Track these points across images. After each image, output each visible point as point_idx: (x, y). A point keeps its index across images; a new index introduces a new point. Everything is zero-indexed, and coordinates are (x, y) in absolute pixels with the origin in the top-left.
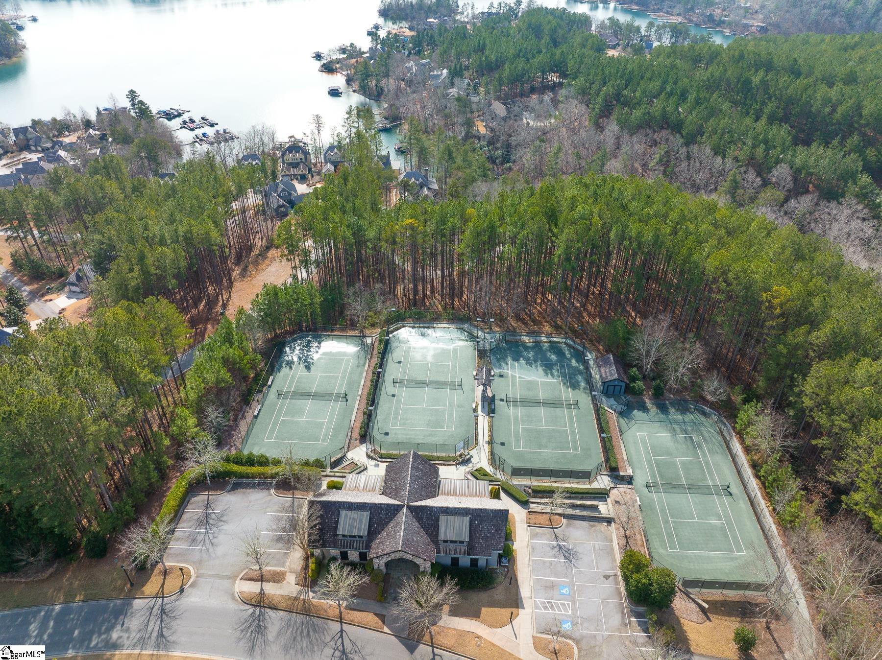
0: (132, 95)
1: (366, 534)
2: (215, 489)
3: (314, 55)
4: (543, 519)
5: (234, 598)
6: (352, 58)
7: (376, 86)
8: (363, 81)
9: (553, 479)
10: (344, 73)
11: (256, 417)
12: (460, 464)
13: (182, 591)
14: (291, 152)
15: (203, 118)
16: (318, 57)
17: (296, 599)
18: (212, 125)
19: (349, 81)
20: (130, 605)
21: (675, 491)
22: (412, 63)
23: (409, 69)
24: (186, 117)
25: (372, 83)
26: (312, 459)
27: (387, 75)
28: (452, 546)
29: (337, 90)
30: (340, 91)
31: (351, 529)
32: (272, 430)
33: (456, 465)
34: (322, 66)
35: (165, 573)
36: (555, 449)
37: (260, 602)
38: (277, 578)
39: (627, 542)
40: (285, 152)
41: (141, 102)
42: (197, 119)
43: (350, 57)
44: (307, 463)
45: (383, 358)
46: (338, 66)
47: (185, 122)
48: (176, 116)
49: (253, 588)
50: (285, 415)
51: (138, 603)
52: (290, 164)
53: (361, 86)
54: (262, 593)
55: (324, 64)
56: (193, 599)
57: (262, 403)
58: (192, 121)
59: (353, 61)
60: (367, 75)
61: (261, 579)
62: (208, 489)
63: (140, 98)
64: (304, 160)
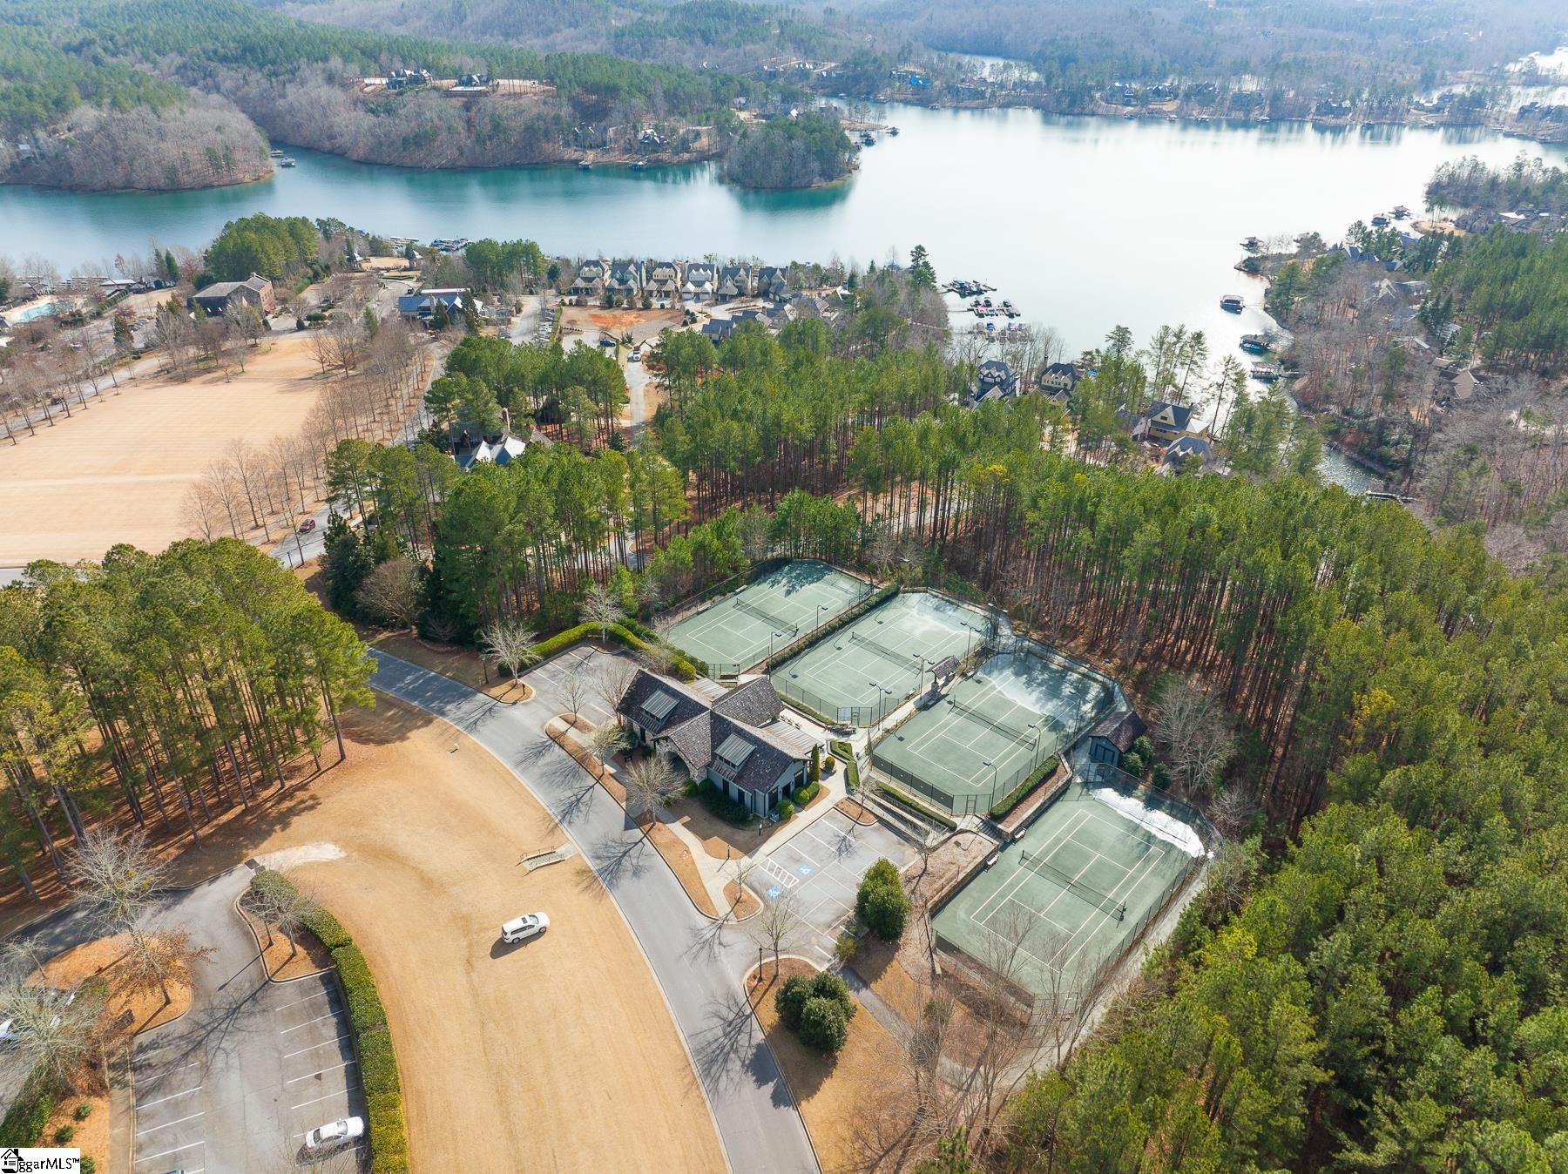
0: (919, 252)
1: (660, 716)
2: (604, 648)
3: (1246, 242)
4: (855, 810)
5: (542, 727)
9: (914, 791)
11: (699, 613)
12: (831, 730)
13: (514, 703)
14: (1055, 372)
15: (1005, 303)
16: (1252, 245)
17: (583, 749)
18: (1011, 316)
20: (475, 694)
21: (1052, 878)
22: (1385, 282)
23: (1373, 292)
24: (984, 297)
26: (700, 659)
28: (725, 766)
29: (1238, 302)
30: (1243, 306)
31: (654, 708)
32: (701, 631)
33: (826, 728)
34: (1244, 261)
35: (514, 686)
36: (954, 770)
37: (556, 738)
38: (583, 728)
39: (920, 876)
40: (1047, 370)
41: (926, 264)
42: (996, 302)
44: (693, 661)
45: (867, 611)
46: (1271, 265)
47: (977, 304)
48: (973, 293)
49: (561, 726)
50: (725, 624)
51: (480, 696)
54: (564, 734)
55: (1252, 259)
56: (518, 713)
57: (714, 604)
58: (989, 304)
61: (573, 724)
62: (599, 646)
63: (927, 259)
64: (1069, 387)
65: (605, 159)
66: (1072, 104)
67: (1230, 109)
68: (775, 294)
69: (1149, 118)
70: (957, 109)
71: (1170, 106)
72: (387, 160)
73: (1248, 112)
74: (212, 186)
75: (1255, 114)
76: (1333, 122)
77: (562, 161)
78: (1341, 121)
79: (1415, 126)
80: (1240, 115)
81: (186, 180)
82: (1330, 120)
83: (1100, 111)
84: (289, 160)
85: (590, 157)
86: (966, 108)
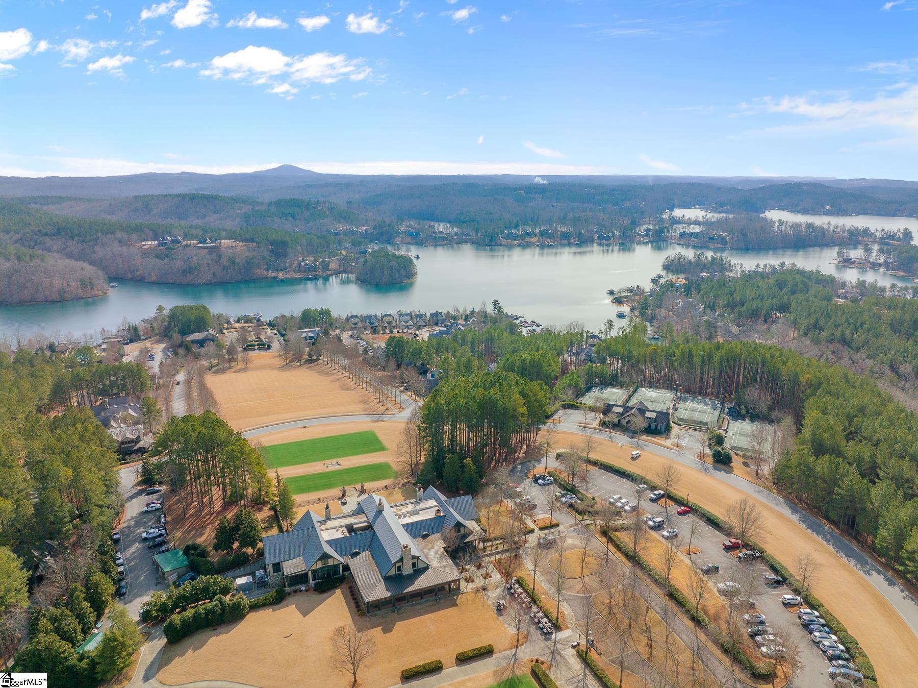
0: (495, 303)
3: (608, 292)
6: (637, 295)
7: (652, 313)
8: (642, 309)
10: (630, 304)
15: (532, 322)
16: (611, 293)
18: (538, 326)
19: (632, 310)
22: (680, 300)
23: (677, 304)
24: (522, 320)
25: (649, 312)
27: (660, 306)
28: (649, 420)
29: (623, 314)
30: (625, 314)
31: (617, 411)
34: (614, 299)
35: (554, 420)
40: (589, 338)
41: (500, 307)
42: (529, 321)
43: (636, 295)
46: (625, 300)
47: (522, 322)
48: (517, 319)
49: (582, 425)
52: (591, 345)
53: (640, 313)
55: (616, 298)
58: (526, 322)
59: (637, 297)
60: (646, 306)
61: (585, 424)
65: (288, 276)
66: (491, 241)
67: (561, 239)
68: (441, 324)
69: (525, 246)
70: (435, 246)
71: (534, 240)
72: (171, 281)
73: (569, 240)
74: (83, 298)
75: (572, 241)
76: (606, 242)
77: (266, 278)
78: (609, 242)
79: (639, 243)
80: (566, 242)
81: (68, 296)
82: (605, 242)
83: (504, 243)
84: (115, 284)
85: (281, 275)
86: (440, 245)
